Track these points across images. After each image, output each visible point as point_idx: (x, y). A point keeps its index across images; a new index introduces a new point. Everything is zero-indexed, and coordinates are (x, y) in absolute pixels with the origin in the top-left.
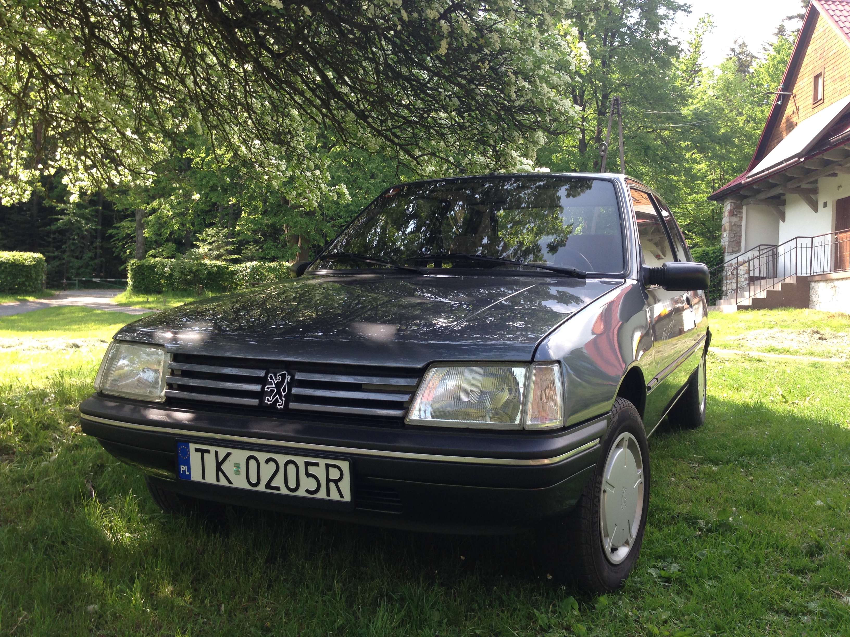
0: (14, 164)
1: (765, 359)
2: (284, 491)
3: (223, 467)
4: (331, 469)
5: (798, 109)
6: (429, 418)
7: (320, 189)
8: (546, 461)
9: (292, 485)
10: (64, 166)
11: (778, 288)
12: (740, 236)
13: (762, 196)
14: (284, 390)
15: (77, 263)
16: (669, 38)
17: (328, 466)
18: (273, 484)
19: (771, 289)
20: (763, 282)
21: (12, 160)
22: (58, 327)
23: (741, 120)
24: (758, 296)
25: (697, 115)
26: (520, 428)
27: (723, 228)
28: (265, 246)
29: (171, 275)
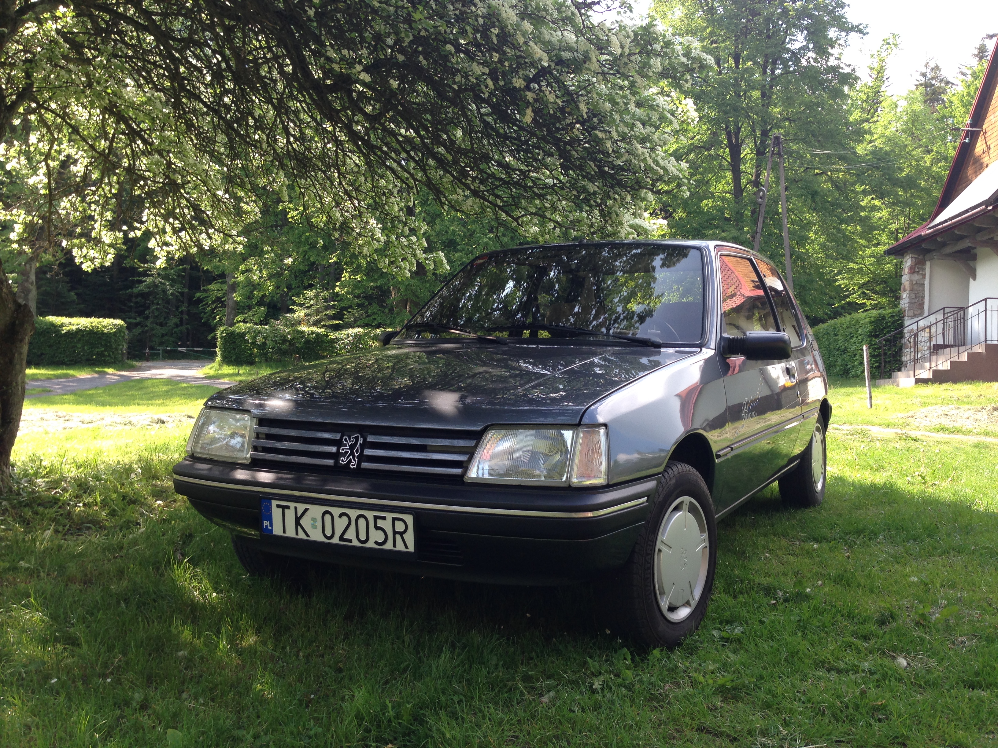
0: (97, 225)
1: (923, 438)
2: (355, 543)
3: (302, 522)
4: (397, 523)
5: (989, 148)
6: (486, 476)
7: (415, 256)
8: (590, 514)
9: (363, 537)
10: (151, 228)
11: (964, 357)
12: (923, 297)
13: (948, 250)
14: (357, 451)
15: (159, 330)
16: (842, 65)
17: (394, 519)
18: (345, 537)
19: (956, 359)
20: (947, 350)
21: (96, 221)
22: (141, 402)
23: (928, 158)
24: (940, 367)
25: (875, 153)
26: (566, 485)
27: (902, 287)
28: (370, 311)
29: (264, 344)
